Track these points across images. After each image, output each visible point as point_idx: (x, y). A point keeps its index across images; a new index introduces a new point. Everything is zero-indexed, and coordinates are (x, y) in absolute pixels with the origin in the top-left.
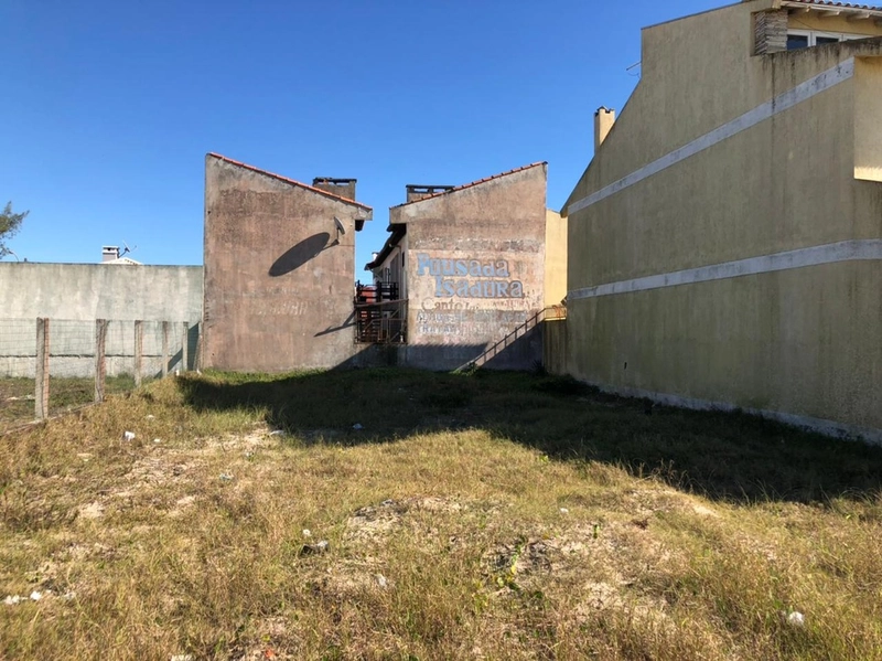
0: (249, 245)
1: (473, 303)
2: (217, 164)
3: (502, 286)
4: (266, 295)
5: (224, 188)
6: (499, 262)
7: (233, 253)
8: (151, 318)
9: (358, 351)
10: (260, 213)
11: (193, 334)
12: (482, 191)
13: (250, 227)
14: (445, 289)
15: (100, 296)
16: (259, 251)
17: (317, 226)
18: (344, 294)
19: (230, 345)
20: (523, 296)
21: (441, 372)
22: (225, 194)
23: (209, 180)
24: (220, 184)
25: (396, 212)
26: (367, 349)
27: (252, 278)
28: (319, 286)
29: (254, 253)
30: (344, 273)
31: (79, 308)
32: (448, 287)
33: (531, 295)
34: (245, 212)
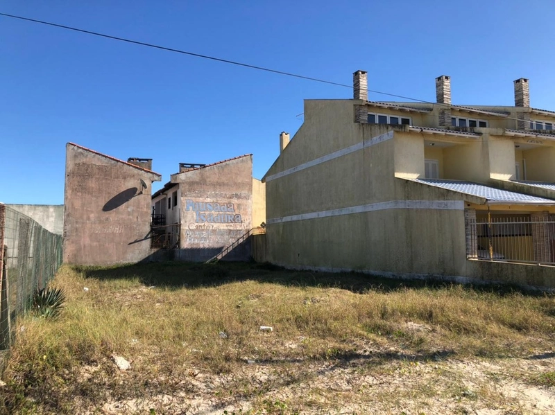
0: (91, 194)
1: (216, 225)
2: (73, 149)
3: (231, 217)
4: (101, 222)
5: (77, 162)
6: (229, 204)
7: (82, 198)
9: (152, 252)
10: (97, 176)
12: (221, 168)
13: (92, 184)
14: (200, 219)
16: (97, 197)
17: (130, 184)
18: (145, 221)
19: (79, 250)
20: (242, 222)
21: (199, 263)
22: (78, 165)
23: (68, 159)
24: (75, 160)
25: (174, 177)
26: (158, 251)
27: (92, 212)
28: (131, 217)
29: (94, 199)
30: (145, 210)
32: (202, 217)
33: (245, 221)
34: (89, 176)
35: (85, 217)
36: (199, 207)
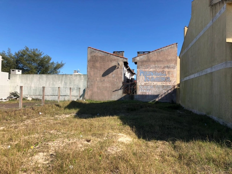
0: (97, 69)
1: (155, 83)
2: (90, 50)
3: (164, 78)
4: (101, 81)
5: (91, 55)
6: (163, 71)
7: (94, 71)
8: (75, 87)
9: (123, 96)
10: (100, 61)
11: (84, 91)
12: (158, 52)
13: (98, 65)
14: (147, 80)
15: (64, 82)
16: (100, 70)
17: (114, 64)
18: (120, 81)
19: (93, 94)
20: (170, 81)
21: (146, 102)
22: (92, 57)
23: (88, 54)
25: (134, 59)
26: (126, 95)
27: (98, 77)
28: (114, 79)
29: (98, 71)
30: (120, 76)
31: (60, 85)
32: (148, 79)
33: (173, 81)
34: (96, 61)
35: (95, 79)
36: (146, 73)
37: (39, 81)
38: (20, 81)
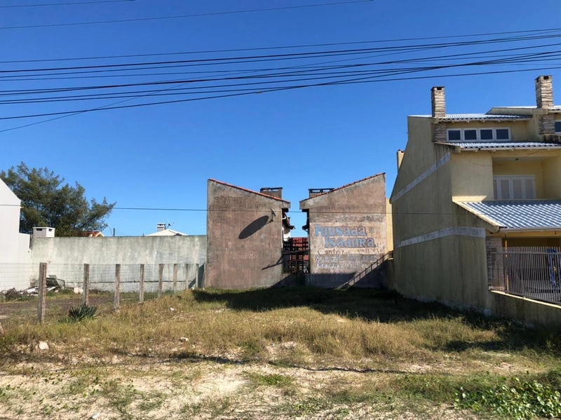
0: (229, 224)
1: (346, 250)
2: (213, 184)
3: (362, 241)
4: (237, 249)
5: (216, 196)
6: (360, 228)
7: (221, 228)
8: (181, 262)
9: (284, 277)
10: (234, 208)
11: (201, 270)
12: (349, 190)
13: (229, 215)
14: (330, 244)
15: (158, 252)
16: (233, 226)
17: (261, 214)
18: (276, 247)
19: (219, 275)
20: (375, 246)
21: (330, 289)
22: (217, 199)
23: (209, 193)
24: (215, 194)
25: (303, 203)
26: (289, 276)
27: (230, 240)
28: (263, 244)
29: (231, 228)
30: (276, 236)
31: (148, 258)
32: (332, 242)
33: (379, 246)
34: (226, 207)
35: (224, 245)
36: (328, 231)
37: (101, 251)
38: (55, 253)
